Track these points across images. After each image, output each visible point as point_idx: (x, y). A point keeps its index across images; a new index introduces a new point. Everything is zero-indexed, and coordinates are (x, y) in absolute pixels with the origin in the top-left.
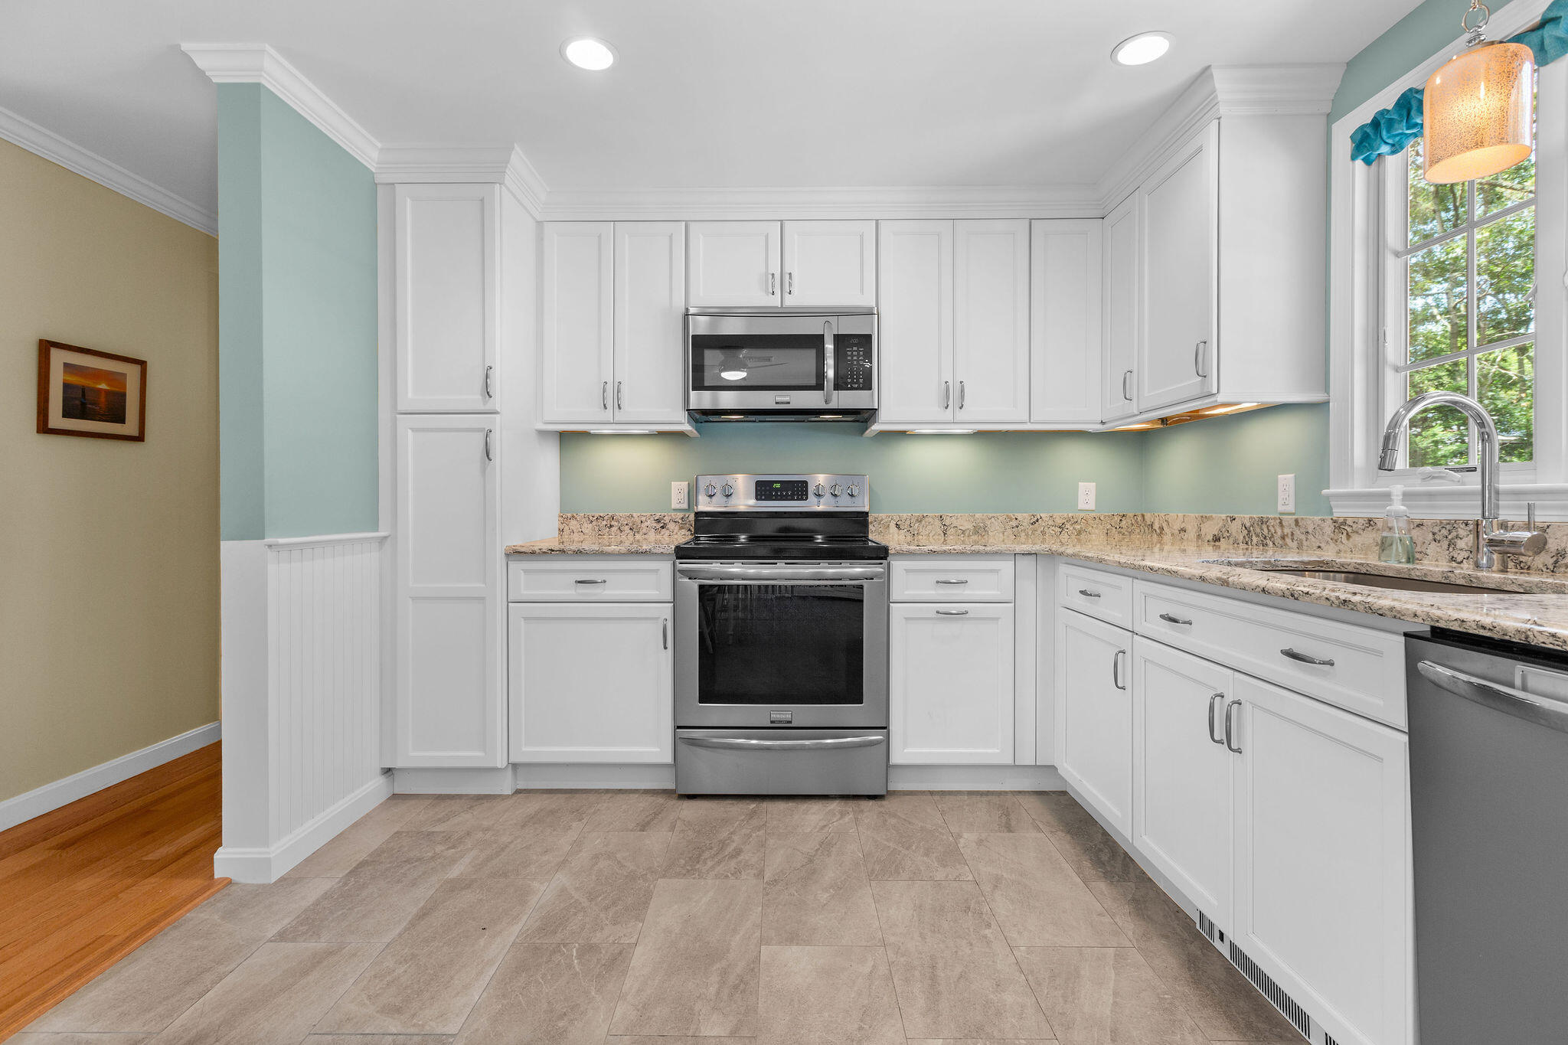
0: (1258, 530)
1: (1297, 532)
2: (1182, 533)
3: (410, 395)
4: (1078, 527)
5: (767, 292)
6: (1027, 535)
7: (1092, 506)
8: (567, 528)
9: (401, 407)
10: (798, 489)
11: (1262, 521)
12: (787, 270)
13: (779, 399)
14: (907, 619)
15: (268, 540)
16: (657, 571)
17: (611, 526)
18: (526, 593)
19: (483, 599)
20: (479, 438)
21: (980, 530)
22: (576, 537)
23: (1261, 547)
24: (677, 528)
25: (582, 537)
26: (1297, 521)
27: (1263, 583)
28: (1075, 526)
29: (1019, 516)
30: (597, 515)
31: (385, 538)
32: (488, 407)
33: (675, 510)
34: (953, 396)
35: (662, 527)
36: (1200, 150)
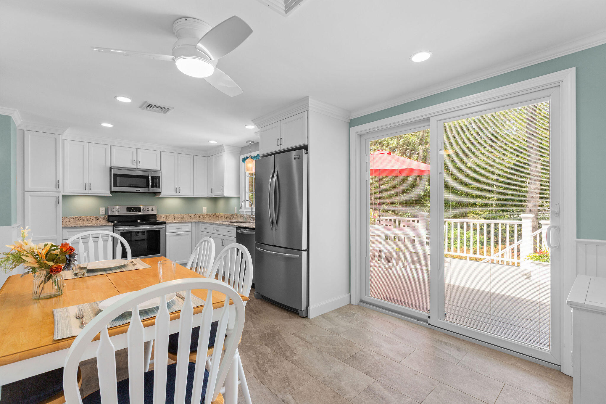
1: (237, 217)
2: (222, 217)
5: (133, 164)
6: (193, 218)
7: (205, 212)
9: (26, 190)
10: (138, 209)
12: (138, 160)
13: (137, 190)
14: (170, 236)
15: (12, 226)
16: (108, 230)
17: (80, 220)
18: (68, 237)
19: (56, 239)
20: (55, 199)
21: (182, 218)
22: (68, 223)
24: (102, 219)
25: (70, 223)
26: (237, 215)
28: (203, 216)
29: (191, 214)
30: (75, 217)
31: (19, 226)
32: (58, 191)
33: (101, 215)
34: (178, 190)
35: (97, 219)
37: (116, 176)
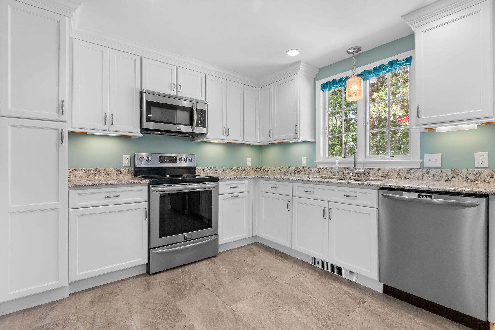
0: (298, 170)
1: (308, 171)
2: (275, 172)
3: (9, 108)
4: (248, 170)
5: (171, 89)
6: (236, 173)
7: (250, 165)
8: (72, 175)
10: (174, 159)
11: (299, 168)
12: (179, 83)
13: (178, 128)
14: (223, 199)
16: (141, 190)
17: (95, 173)
18: (79, 204)
19: (58, 209)
21: (225, 172)
22: (77, 178)
23: (298, 174)
24: (126, 173)
25: (80, 178)
26: (308, 168)
27: (340, 181)
29: (235, 167)
30: (88, 169)
32: (62, 119)
33: (124, 166)
34: (226, 132)
35: (120, 173)
36: (294, 79)
37: (150, 104)
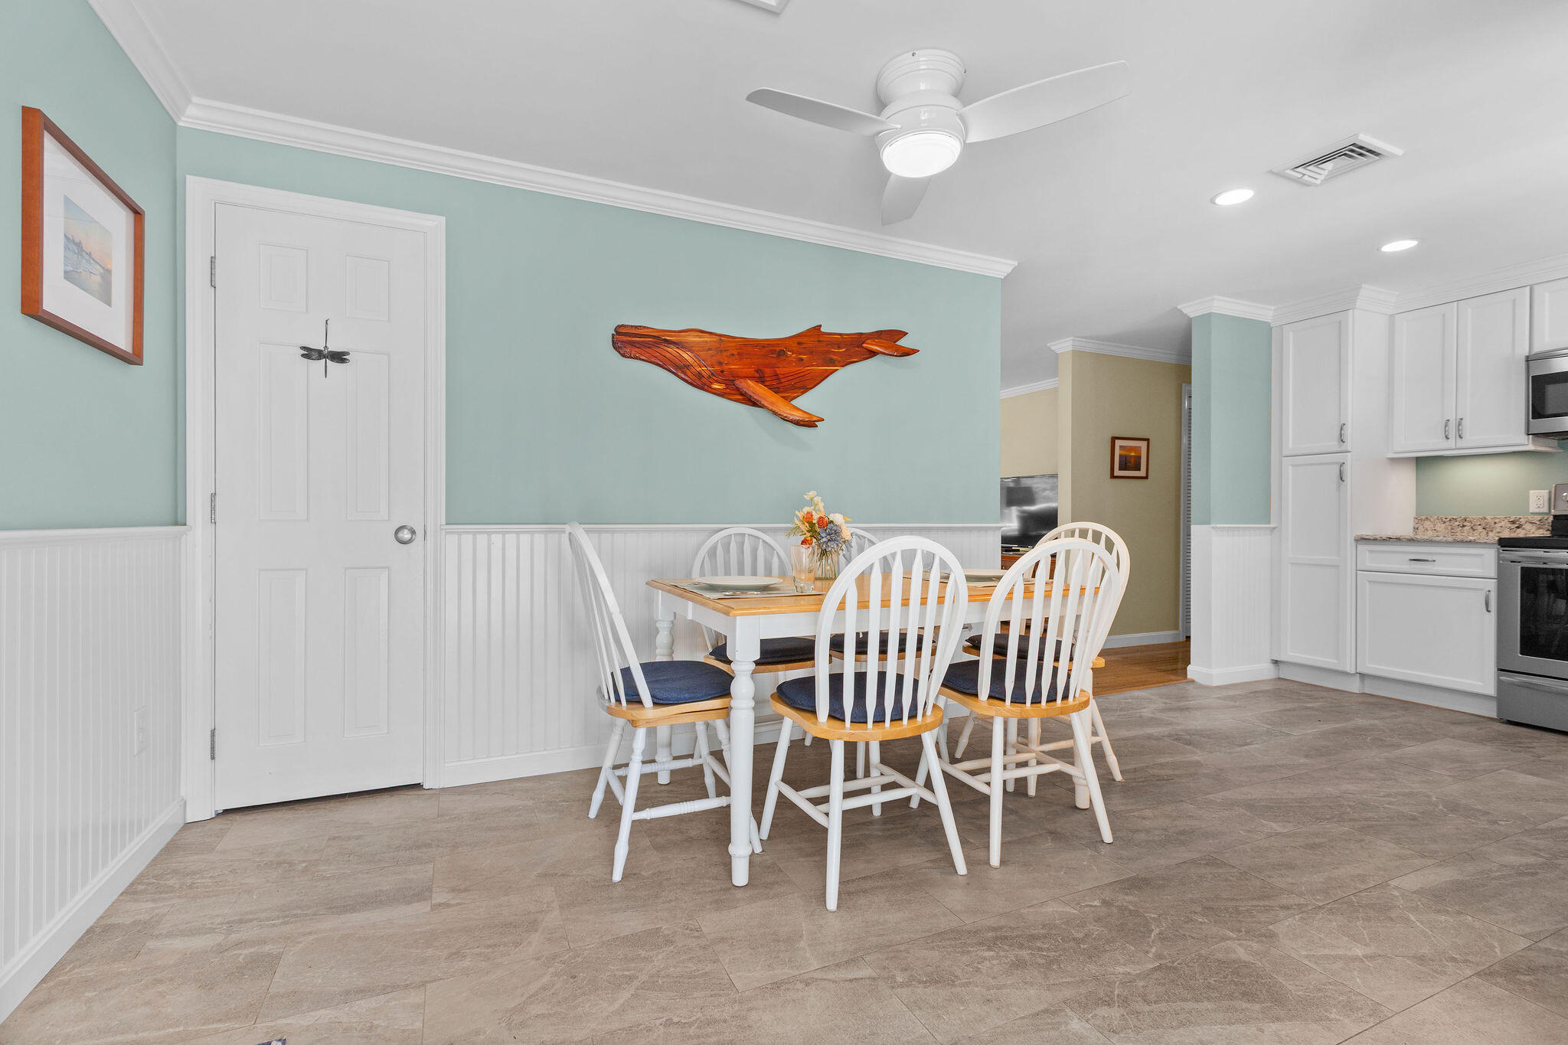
3: (1290, 446)
8: (1421, 526)
9: (1285, 453)
15: (1212, 525)
16: (1479, 556)
18: (1369, 565)
19: (1338, 566)
20: (1336, 469)
24: (1534, 527)
31: (1275, 528)
32: (1343, 448)
33: (1533, 513)
35: (1518, 528)
37: (1541, 381)
